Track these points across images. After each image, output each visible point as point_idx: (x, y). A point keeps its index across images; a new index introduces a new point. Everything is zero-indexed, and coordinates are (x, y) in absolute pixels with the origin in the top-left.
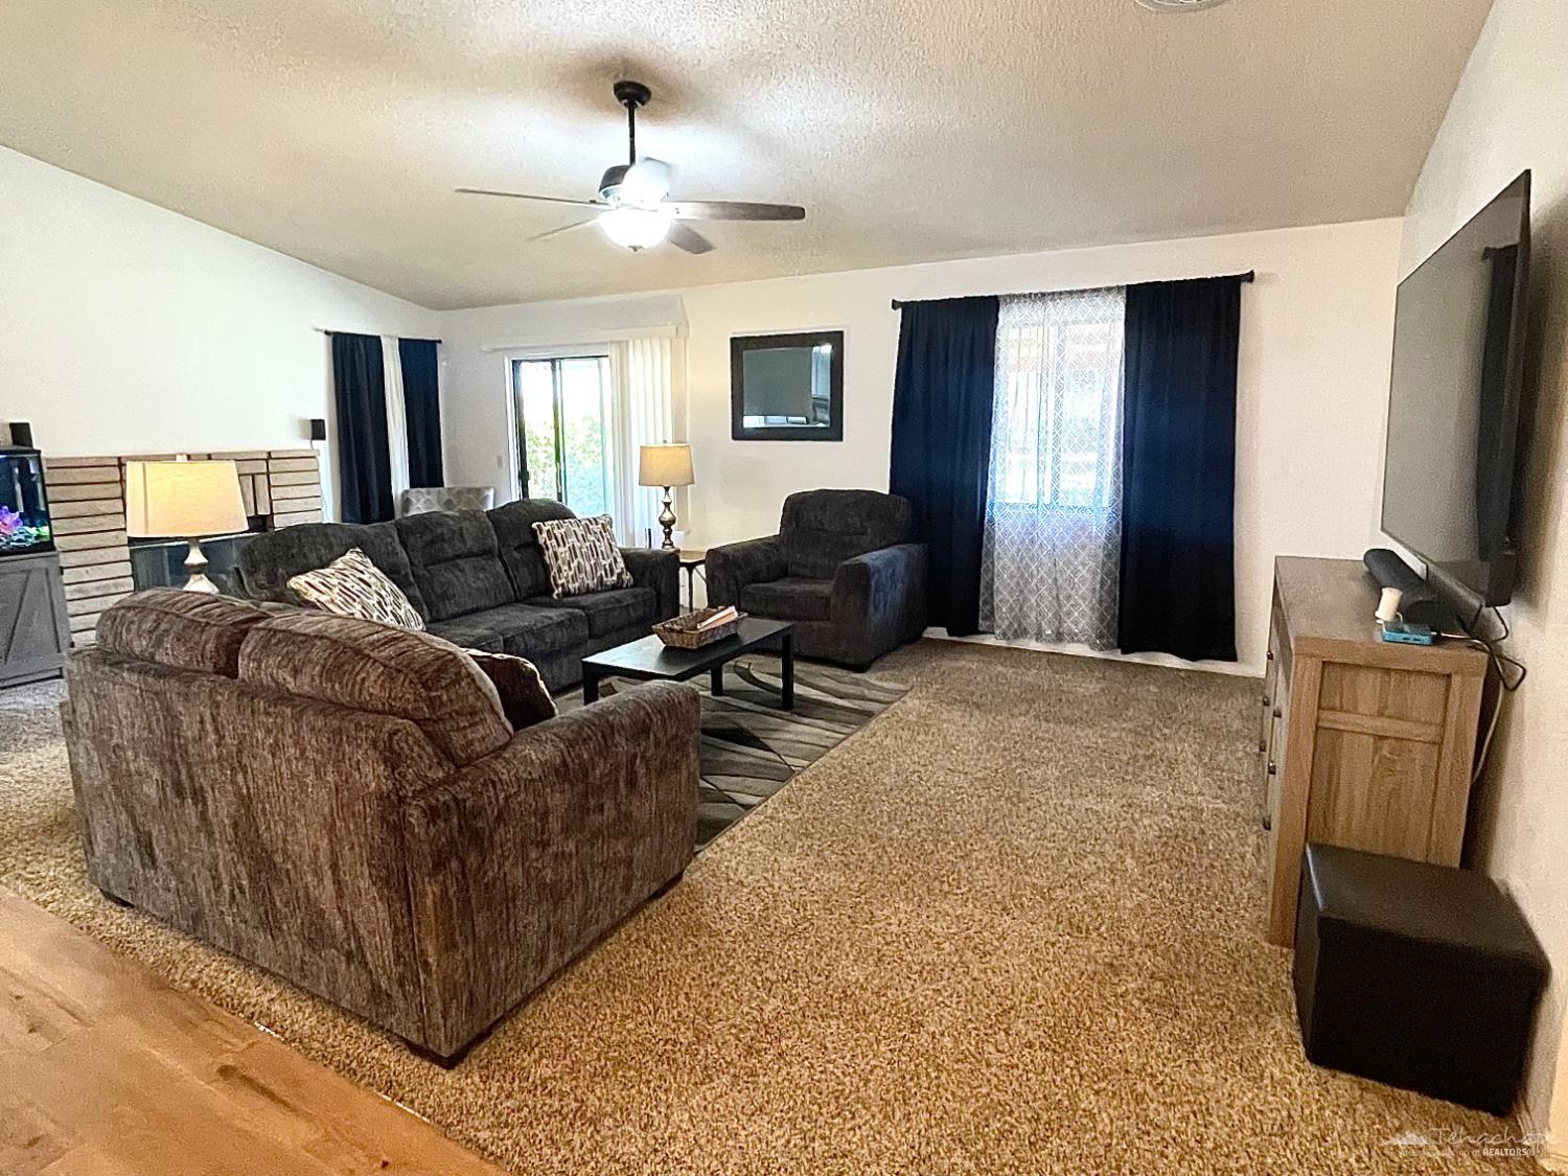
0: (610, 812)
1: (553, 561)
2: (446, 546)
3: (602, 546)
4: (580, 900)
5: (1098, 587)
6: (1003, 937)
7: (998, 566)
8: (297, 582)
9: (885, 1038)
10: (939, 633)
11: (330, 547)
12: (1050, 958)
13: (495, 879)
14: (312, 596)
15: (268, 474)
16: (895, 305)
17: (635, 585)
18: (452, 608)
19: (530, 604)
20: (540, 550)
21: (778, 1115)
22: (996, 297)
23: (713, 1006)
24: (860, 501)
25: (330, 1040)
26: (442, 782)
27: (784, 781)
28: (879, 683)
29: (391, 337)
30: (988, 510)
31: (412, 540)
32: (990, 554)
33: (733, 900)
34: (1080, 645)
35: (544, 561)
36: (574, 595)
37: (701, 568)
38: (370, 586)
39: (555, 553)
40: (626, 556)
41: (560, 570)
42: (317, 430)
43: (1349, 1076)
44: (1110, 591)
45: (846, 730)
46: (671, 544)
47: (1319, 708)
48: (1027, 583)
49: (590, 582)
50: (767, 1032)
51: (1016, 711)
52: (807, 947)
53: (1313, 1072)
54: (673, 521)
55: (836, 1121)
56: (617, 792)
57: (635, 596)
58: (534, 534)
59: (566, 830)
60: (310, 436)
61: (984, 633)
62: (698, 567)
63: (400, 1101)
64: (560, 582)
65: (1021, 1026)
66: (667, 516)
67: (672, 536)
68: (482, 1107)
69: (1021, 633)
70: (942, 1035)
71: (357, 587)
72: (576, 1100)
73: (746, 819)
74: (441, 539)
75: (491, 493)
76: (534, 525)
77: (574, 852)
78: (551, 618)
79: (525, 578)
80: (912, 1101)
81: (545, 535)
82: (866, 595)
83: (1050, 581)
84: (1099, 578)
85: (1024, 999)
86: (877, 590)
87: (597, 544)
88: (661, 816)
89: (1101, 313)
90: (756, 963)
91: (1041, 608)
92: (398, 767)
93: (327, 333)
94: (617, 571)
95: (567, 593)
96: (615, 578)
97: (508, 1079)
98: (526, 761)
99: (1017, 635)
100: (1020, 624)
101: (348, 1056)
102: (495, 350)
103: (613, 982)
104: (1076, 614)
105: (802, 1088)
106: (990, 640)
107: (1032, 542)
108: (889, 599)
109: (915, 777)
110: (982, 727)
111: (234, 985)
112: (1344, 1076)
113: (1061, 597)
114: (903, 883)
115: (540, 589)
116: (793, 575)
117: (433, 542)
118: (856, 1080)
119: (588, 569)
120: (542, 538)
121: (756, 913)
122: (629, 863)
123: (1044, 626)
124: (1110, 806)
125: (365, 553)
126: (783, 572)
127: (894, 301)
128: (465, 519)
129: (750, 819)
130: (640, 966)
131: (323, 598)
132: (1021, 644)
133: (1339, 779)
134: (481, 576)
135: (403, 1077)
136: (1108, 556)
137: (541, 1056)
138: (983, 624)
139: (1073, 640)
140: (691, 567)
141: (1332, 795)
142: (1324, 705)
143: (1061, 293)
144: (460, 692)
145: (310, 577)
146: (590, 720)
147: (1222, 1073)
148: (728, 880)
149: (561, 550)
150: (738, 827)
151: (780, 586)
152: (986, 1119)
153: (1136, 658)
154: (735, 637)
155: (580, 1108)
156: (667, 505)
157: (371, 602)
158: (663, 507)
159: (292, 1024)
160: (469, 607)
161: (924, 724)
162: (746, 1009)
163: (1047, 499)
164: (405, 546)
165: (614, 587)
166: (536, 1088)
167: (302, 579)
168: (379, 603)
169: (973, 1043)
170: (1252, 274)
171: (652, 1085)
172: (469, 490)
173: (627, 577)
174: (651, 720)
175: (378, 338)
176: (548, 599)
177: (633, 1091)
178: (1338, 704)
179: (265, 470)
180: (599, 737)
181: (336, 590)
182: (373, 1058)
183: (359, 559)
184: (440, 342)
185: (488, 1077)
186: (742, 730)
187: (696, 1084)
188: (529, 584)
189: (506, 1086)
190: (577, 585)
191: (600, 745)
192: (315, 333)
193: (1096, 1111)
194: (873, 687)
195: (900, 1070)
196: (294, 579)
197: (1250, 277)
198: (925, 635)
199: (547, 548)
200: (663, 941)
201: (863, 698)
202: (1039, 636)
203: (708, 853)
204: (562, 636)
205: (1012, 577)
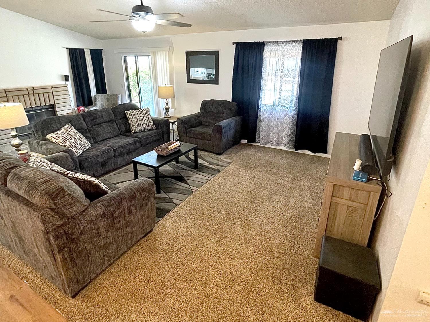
0: (123, 222)
1: (131, 123)
2: (97, 120)
3: (146, 118)
4: (114, 246)
5: (289, 132)
6: (238, 253)
7: (261, 124)
8: (49, 136)
9: (197, 289)
10: (244, 141)
11: (60, 123)
12: (250, 261)
13: (82, 249)
14: (54, 140)
15: (52, 92)
16: (234, 43)
17: (156, 129)
18: (100, 139)
19: (125, 135)
20: (127, 119)
21: (161, 316)
22: (264, 42)
23: (151, 276)
24: (222, 103)
25: (42, 287)
26: (62, 225)
27: (189, 195)
28: (224, 160)
29: (88, 49)
30: (259, 107)
31: (87, 119)
32: (260, 120)
33: (165, 239)
34: (284, 147)
35: (129, 123)
36: (138, 133)
37: (176, 123)
38: (72, 136)
39: (132, 120)
40: (153, 121)
41: (133, 126)
42: (66, 78)
43: (325, 306)
44: (293, 133)
45: (211, 177)
46: (169, 115)
47: (332, 196)
48: (270, 129)
49: (142, 129)
50: (164, 286)
51: (261, 170)
52: (183, 256)
53: (315, 303)
54: (169, 108)
55: (176, 318)
56: (125, 216)
57: (155, 133)
58: (125, 114)
59: (107, 231)
60: (65, 80)
61: (257, 142)
62: (175, 123)
63: (57, 309)
64: (133, 129)
65: (236, 285)
66: (167, 107)
67: (169, 112)
68: (79, 312)
69: (268, 143)
70: (213, 288)
71: (68, 137)
72: (106, 309)
73: (176, 209)
74: (96, 118)
75: (120, 96)
76: (125, 112)
77: (111, 235)
78: (128, 142)
79: (123, 128)
80: (199, 312)
81: (128, 115)
82: (221, 134)
83: (276, 129)
84: (290, 129)
85: (239, 276)
86: (225, 133)
87: (144, 117)
88: (142, 218)
89: (295, 48)
90: (166, 261)
91: (273, 137)
92: (46, 224)
93: (67, 48)
94: (150, 125)
95: (135, 132)
96: (150, 127)
97: (89, 302)
98: (91, 215)
99: (266, 144)
100: (267, 141)
101: (46, 293)
102: (119, 53)
103: (126, 267)
104: (283, 138)
105: (169, 307)
106: (259, 144)
107: (272, 117)
108: (229, 134)
109: (226, 194)
110: (250, 176)
111: (20, 267)
112: (323, 306)
113: (279, 133)
114: (215, 233)
115: (127, 131)
116: (203, 125)
117: (93, 119)
118: (185, 304)
119: (142, 125)
120: (128, 116)
121: (171, 243)
122: (132, 233)
123: (274, 141)
124: (279, 206)
125: (72, 125)
126: (200, 124)
127: (233, 42)
128: (104, 111)
129: (177, 209)
130: (134, 262)
131: (57, 141)
132: (267, 146)
133: (336, 216)
134: (109, 128)
135: (59, 301)
136: (293, 123)
137: (100, 294)
138: (257, 140)
139: (282, 145)
140: (173, 123)
141: (334, 219)
142: (334, 195)
143: (283, 42)
144: (65, 199)
145: (53, 134)
146: (114, 198)
147: (289, 304)
148: (165, 231)
149: (133, 119)
150: (172, 212)
151: (198, 129)
152: (218, 319)
153: (299, 151)
154: (180, 150)
155: (106, 312)
156: (167, 104)
157: (72, 141)
158: (166, 104)
159: (33, 281)
160: (105, 138)
161: (233, 174)
162: (160, 278)
163: (277, 104)
164: (85, 121)
165: (150, 130)
166: (95, 305)
167: (50, 135)
168: (75, 141)
169: (221, 291)
170: (341, 38)
171: (128, 304)
172: (114, 95)
173: (154, 127)
174: (136, 195)
175: (83, 49)
176: (130, 134)
177: (123, 307)
178: (338, 196)
179: (51, 91)
180: (117, 203)
181: (61, 138)
182: (53, 294)
183: (69, 127)
184: (103, 49)
185: (83, 301)
186: (182, 177)
187: (140, 304)
188: (125, 129)
189: (87, 304)
190: (138, 130)
191: (117, 205)
192: (63, 49)
193: (250, 317)
194: (222, 161)
195: (198, 301)
196: (48, 135)
197: (341, 39)
198: (241, 142)
199: (129, 119)
200: (142, 253)
201: (218, 165)
202: (272, 144)
203: (162, 221)
204: (132, 147)
205: (265, 127)
